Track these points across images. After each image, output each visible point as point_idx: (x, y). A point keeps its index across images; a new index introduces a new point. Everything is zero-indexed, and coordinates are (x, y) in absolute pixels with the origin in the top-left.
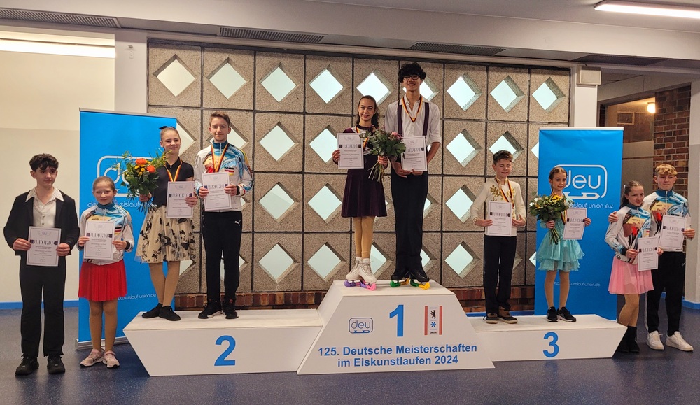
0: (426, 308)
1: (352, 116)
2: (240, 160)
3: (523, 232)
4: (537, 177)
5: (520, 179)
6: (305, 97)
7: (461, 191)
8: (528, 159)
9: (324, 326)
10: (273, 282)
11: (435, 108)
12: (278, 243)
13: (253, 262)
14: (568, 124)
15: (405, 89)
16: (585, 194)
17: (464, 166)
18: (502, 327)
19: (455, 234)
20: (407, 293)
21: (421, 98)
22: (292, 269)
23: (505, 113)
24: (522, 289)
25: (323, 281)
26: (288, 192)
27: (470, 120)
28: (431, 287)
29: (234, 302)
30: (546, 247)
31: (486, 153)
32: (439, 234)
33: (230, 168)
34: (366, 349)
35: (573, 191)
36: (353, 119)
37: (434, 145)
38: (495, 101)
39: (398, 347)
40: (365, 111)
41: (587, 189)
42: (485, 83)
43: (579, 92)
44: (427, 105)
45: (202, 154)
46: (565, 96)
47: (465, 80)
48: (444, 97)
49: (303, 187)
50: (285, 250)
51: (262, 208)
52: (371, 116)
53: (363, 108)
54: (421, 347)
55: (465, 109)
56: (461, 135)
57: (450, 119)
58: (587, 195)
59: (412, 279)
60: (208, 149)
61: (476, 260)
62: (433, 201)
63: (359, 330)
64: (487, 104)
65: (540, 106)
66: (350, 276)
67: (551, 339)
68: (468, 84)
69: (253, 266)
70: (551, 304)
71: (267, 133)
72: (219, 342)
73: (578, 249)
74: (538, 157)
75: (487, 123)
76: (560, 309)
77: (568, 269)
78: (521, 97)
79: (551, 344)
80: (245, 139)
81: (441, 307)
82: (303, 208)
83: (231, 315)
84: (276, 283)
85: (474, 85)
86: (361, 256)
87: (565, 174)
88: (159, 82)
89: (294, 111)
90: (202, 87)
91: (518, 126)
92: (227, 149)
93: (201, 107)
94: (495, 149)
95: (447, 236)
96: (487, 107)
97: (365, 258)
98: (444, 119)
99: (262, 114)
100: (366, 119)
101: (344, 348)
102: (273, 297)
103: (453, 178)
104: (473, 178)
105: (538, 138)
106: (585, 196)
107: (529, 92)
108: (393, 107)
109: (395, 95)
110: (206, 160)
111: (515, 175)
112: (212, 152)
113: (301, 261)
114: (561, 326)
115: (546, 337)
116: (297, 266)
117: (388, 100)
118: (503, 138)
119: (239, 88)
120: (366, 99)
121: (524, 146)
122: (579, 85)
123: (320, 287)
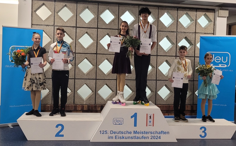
0: (147, 114)
1: (118, 29)
2: (68, 48)
3: (192, 81)
4: (199, 57)
5: (191, 58)
6: (98, 21)
7: (165, 63)
8: (195, 49)
9: (102, 121)
10: (83, 100)
11: (154, 27)
12: (85, 84)
13: (74, 91)
14: (213, 34)
15: (141, 18)
16: (220, 65)
17: (166, 51)
18: (181, 124)
19: (162, 81)
20: (139, 108)
21: (148, 23)
22: (91, 95)
23: (185, 29)
24: (191, 106)
25: (104, 100)
26: (90, 62)
27: (169, 32)
28: (150, 105)
29: (64, 109)
30: (202, 88)
31: (176, 46)
32: (155, 81)
33: (64, 52)
34: (120, 132)
35: (215, 64)
36: (118, 31)
37: (153, 43)
38: (181, 23)
39: (134, 131)
40: (124, 28)
41: (221, 63)
42: (176, 16)
43: (218, 20)
44: (151, 26)
45: (53, 45)
46: (212, 21)
47: (168, 14)
48: (158, 21)
49: (97, 60)
50: (88, 87)
51: (79, 68)
52: (126, 30)
53: (123, 26)
54: (145, 132)
55: (167, 27)
56: (165, 38)
57: (161, 31)
58: (221, 66)
59: (142, 101)
60: (55, 43)
61: (171, 93)
62: (153, 67)
63: (117, 123)
64: (177, 25)
65: (201, 26)
66: (115, 99)
67: (203, 129)
68: (169, 16)
69: (74, 93)
70: (204, 114)
71: (82, 37)
72: (57, 126)
73: (216, 90)
74: (199, 48)
75: (177, 33)
76: (208, 116)
77: (211, 98)
78: (192, 22)
79: (203, 132)
80: (72, 39)
81: (154, 114)
82: (96, 68)
83: (63, 115)
84: (84, 101)
85: (172, 17)
86: (120, 91)
87: (211, 56)
88: (37, 15)
89: (93, 27)
90: (54, 17)
91: (191, 34)
92: (63, 43)
93: (54, 25)
94: (180, 44)
95: (158, 82)
96: (177, 26)
97: (122, 91)
98: (158, 31)
99: (80, 28)
100: (124, 31)
101: (111, 131)
102: (83, 107)
103: (162, 57)
104: (170, 57)
105: (199, 40)
106: (220, 66)
107: (196, 20)
108: (136, 26)
109: (137, 21)
110: (54, 48)
111: (189, 56)
112: (56, 45)
113: (95, 91)
114: (208, 124)
115: (201, 129)
116: (93, 94)
117: (133, 23)
118: (184, 40)
119: (70, 17)
120: (124, 23)
121: (194, 44)
122: (219, 17)
123: (103, 103)
